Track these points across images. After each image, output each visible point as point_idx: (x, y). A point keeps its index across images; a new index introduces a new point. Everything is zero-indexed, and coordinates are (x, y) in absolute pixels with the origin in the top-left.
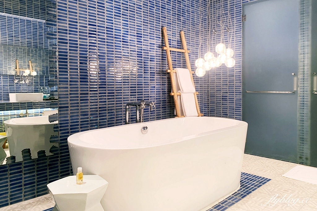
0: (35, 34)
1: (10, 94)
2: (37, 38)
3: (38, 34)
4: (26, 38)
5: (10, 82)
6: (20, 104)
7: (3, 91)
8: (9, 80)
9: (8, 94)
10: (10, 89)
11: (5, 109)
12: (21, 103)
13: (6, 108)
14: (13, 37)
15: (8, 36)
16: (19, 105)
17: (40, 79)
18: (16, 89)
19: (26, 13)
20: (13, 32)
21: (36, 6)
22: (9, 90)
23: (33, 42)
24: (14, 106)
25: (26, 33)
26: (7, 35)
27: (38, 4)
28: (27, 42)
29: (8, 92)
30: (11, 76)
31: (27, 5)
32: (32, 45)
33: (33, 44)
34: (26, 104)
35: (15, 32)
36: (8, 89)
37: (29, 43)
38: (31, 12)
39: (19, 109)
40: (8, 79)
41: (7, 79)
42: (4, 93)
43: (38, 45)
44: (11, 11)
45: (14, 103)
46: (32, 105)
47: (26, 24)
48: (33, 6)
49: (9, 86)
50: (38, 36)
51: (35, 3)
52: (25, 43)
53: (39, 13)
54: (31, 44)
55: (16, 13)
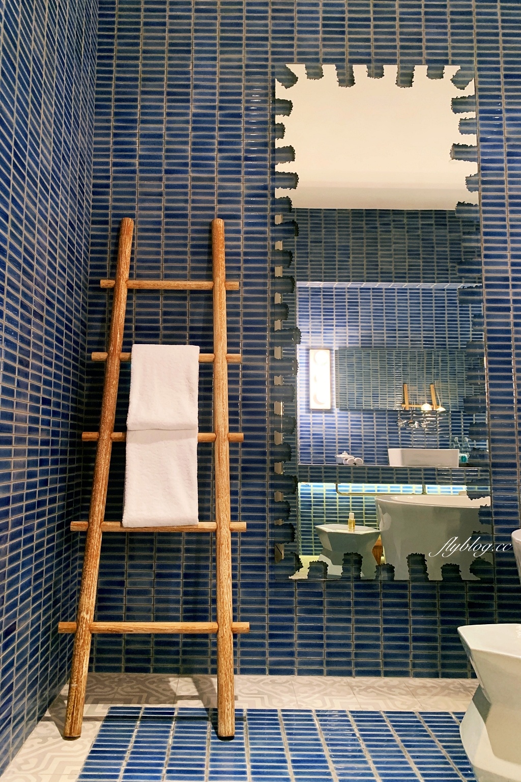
0: (440, 320)
1: (389, 450)
2: (445, 327)
3: (446, 319)
4: (422, 329)
5: (389, 425)
6: (408, 472)
7: (377, 443)
8: (389, 422)
9: (387, 451)
10: (390, 440)
11: (381, 480)
12: (412, 469)
13: (383, 478)
14: (395, 330)
15: (387, 330)
16: (407, 474)
17: (452, 419)
18: (402, 440)
19: (421, 275)
20: (395, 320)
21: (442, 257)
22: (388, 442)
23: (437, 337)
24: (397, 474)
25: (421, 318)
26: (385, 328)
27: (446, 251)
28: (424, 337)
29: (386, 447)
30: (393, 413)
31: (424, 258)
32: (435, 343)
33: (437, 341)
34: (422, 472)
35: (399, 320)
36: (386, 440)
37: (428, 340)
38: (431, 270)
39: (407, 483)
40: (387, 420)
41: (385, 418)
42: (378, 447)
43: (447, 343)
44: (391, 277)
45: (397, 469)
46: (434, 475)
47: (421, 301)
48: (435, 257)
49: (389, 433)
50: (446, 322)
51: (439, 249)
52: (420, 341)
53: (447, 270)
54: (433, 341)
55: (401, 278)
